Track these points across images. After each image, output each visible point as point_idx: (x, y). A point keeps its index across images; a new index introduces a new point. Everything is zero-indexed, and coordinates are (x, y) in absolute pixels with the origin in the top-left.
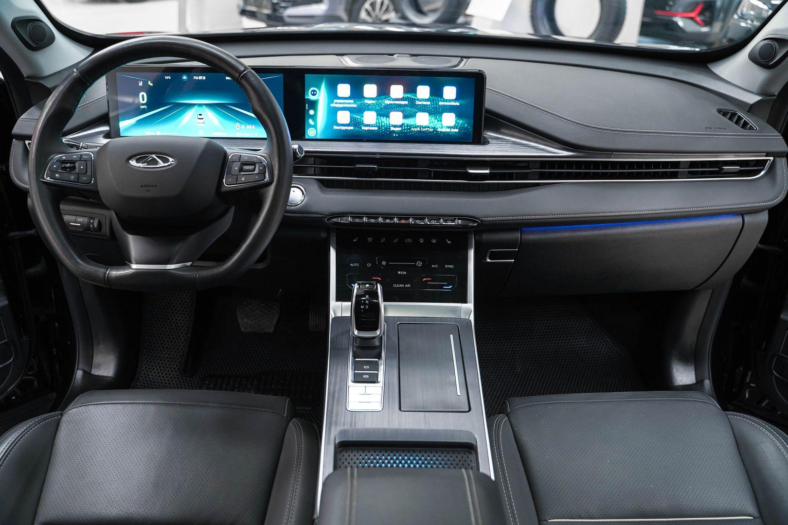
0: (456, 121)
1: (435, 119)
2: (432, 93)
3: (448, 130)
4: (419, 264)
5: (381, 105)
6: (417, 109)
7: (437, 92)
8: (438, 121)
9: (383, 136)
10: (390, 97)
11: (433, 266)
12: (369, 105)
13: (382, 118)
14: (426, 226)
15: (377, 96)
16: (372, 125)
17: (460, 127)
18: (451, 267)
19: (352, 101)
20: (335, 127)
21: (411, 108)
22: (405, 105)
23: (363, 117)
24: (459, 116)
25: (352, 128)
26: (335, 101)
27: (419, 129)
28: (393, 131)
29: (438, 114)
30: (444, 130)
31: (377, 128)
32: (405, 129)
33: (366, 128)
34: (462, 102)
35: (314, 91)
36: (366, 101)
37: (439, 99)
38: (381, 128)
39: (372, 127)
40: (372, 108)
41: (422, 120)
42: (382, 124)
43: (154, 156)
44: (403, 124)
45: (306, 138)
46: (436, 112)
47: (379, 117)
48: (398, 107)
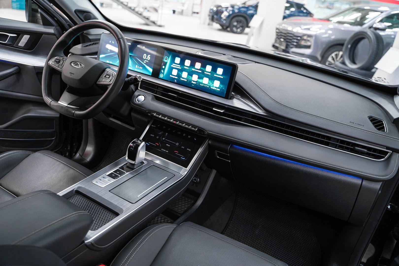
0: (220, 85)
1: (211, 82)
2: (212, 70)
3: (215, 89)
4: (177, 144)
5: (190, 70)
6: (204, 76)
7: (214, 70)
8: (212, 83)
9: (188, 84)
10: (195, 68)
11: (182, 147)
12: (186, 69)
13: (189, 76)
14: (190, 129)
15: (190, 66)
17: (221, 89)
18: (190, 150)
19: (179, 66)
20: (171, 76)
21: (202, 75)
22: (200, 73)
23: (182, 74)
24: (221, 83)
25: (177, 78)
26: (173, 64)
27: (203, 85)
28: (193, 83)
29: (213, 80)
30: (213, 88)
31: (186, 80)
32: (197, 84)
33: (182, 79)
34: (224, 77)
35: (166, 58)
36: (185, 67)
37: (215, 73)
38: (188, 81)
39: (185, 79)
40: (186, 71)
41: (205, 81)
42: (189, 79)
43: (79, 63)
44: (197, 81)
45: (159, 77)
46: (212, 79)
47: (188, 76)
48: (197, 73)
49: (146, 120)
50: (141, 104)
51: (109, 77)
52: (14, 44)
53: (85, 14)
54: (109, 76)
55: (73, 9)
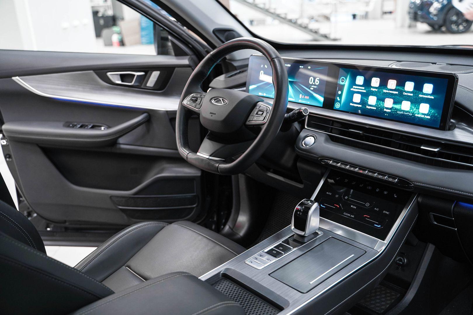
0: (429, 110)
1: (415, 107)
2: (415, 88)
3: (423, 116)
4: (368, 205)
5: (380, 93)
6: (404, 98)
7: (419, 88)
8: (416, 109)
9: (378, 114)
10: (387, 88)
11: (375, 209)
12: (373, 91)
13: (380, 102)
14: (386, 181)
15: (379, 86)
16: (373, 105)
17: (431, 116)
18: (387, 213)
19: (363, 88)
20: (351, 104)
21: (399, 98)
22: (396, 94)
23: (368, 100)
24: (432, 107)
25: (361, 106)
26: (354, 87)
27: (402, 113)
28: (386, 112)
29: (417, 103)
30: (419, 116)
31: (375, 108)
32: (393, 112)
33: (369, 107)
34: (436, 96)
35: (343, 79)
36: (372, 89)
37: (420, 92)
38: (378, 109)
39: (373, 107)
40: (375, 94)
41: (406, 106)
42: (379, 106)
43: (221, 99)
44: (392, 108)
45: (334, 109)
46: (416, 101)
47: (378, 101)
48: (391, 95)
49: (319, 171)
50: (310, 148)
51: (263, 114)
52: (141, 84)
53: (227, 33)
54: (262, 112)
55: (211, 28)
